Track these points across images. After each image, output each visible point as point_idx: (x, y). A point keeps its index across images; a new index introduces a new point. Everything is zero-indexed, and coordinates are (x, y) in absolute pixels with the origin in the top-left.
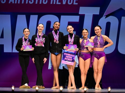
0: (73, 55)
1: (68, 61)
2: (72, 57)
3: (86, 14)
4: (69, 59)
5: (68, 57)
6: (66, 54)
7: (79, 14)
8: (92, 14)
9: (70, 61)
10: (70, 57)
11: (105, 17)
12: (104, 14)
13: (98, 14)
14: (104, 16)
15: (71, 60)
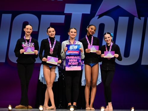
0: (77, 57)
1: (73, 66)
2: (77, 60)
3: (73, 13)
4: (74, 64)
5: (71, 60)
6: (69, 57)
7: (65, 12)
8: (81, 13)
9: (76, 66)
10: (75, 60)
11: (98, 16)
12: (97, 13)
13: (89, 13)
14: (96, 15)
15: (77, 64)
